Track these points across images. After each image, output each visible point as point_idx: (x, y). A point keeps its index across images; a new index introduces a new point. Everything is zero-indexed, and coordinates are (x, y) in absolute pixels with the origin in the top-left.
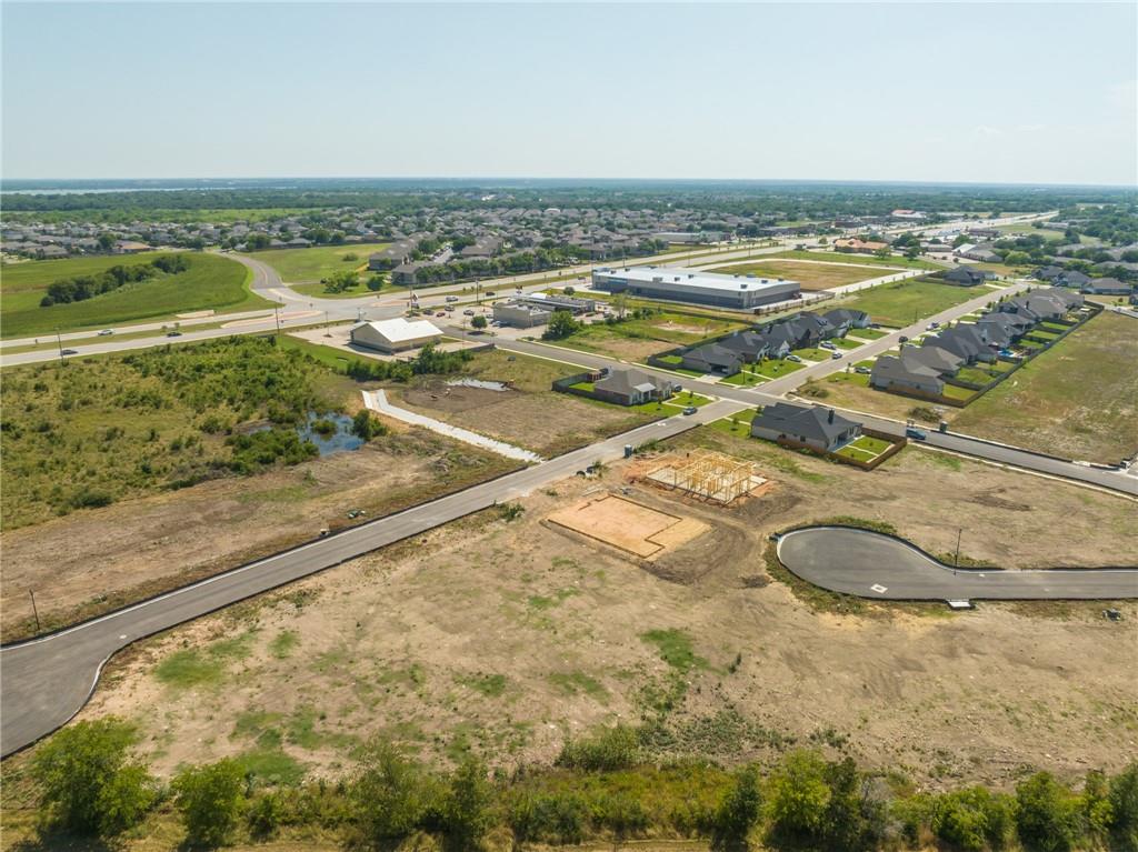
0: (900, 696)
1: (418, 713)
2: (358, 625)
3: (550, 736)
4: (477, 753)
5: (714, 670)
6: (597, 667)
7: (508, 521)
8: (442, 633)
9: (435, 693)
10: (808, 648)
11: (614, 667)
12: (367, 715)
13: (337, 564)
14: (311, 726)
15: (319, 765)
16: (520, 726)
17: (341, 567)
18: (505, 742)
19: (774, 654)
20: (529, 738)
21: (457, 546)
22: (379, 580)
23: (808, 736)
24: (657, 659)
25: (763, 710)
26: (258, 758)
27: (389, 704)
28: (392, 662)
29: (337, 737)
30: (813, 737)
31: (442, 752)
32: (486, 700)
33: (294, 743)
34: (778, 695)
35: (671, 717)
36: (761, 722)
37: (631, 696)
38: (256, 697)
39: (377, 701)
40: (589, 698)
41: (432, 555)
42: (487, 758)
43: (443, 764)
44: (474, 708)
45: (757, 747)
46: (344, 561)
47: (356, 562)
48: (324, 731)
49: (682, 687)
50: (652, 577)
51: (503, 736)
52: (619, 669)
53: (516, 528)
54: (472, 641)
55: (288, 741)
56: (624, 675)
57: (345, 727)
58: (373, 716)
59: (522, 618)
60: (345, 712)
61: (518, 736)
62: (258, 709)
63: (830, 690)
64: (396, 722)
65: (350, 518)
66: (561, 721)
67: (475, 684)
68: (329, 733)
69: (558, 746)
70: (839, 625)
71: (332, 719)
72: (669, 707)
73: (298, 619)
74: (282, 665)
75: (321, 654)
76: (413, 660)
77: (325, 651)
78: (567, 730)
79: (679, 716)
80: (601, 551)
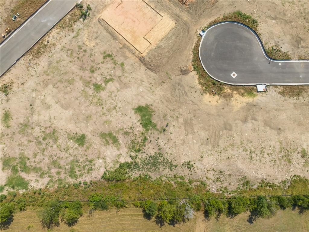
0: (218, 144)
1: (58, 155)
2: (31, 105)
3: (100, 165)
4: (78, 174)
5: (158, 130)
6: (117, 129)
7: (84, 20)
8: (62, 109)
9: (62, 145)
10: (194, 116)
11: (122, 129)
12: (42, 157)
13: (15, 64)
14: (26, 163)
15: (32, 181)
16: (91, 161)
17: (17, 65)
18: (86, 169)
19: (181, 120)
20: (93, 167)
21: (63, 44)
22: (34, 73)
23: (182, 163)
24: (138, 124)
25: (170, 152)
26: (13, 179)
27: (48, 151)
28: (46, 128)
29: (35, 168)
30: (183, 165)
31: (67, 174)
32: (79, 148)
33: (22, 171)
34: (177, 144)
35: (140, 155)
36: (168, 157)
37: (127, 145)
38: (5, 149)
39: (44, 150)
40: (113, 147)
41: (53, 51)
42: (81, 176)
43: (68, 179)
44: (75, 153)
45: (164, 169)
46: (17, 61)
47: (21, 61)
48: (30, 166)
49: (145, 139)
50: (144, 66)
51: (86, 166)
52: (125, 130)
53: (87, 26)
54: (73, 114)
55: (20, 170)
56: (126, 133)
57: (36, 163)
58: (44, 158)
59: (91, 99)
60: (35, 155)
61: (90, 166)
62: (7, 156)
63: (195, 141)
64: (52, 160)
65: (13, 20)
66: (104, 158)
67: (75, 140)
68: (32, 166)
69: (102, 170)
70: (210, 102)
71: (32, 160)
72: (139, 150)
73: (8, 103)
74: (9, 131)
75: (21, 124)
76: (53, 126)
77: (22, 122)
78: (105, 162)
79: (142, 154)
80: (124, 45)
